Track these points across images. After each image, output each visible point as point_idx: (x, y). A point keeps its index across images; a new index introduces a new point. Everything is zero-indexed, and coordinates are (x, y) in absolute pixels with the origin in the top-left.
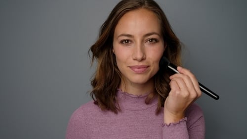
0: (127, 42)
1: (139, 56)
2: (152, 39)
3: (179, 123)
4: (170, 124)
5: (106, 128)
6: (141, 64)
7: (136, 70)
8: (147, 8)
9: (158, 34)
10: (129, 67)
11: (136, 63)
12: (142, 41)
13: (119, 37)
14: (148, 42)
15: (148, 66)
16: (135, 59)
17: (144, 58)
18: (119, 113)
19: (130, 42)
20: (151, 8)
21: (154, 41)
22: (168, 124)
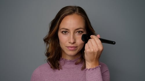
0: (65, 32)
1: (72, 41)
2: (80, 31)
3: (95, 68)
4: (90, 69)
5: (52, 79)
6: (73, 45)
7: (70, 48)
8: (77, 14)
9: (83, 29)
10: (67, 47)
11: (70, 45)
12: (74, 33)
13: (61, 29)
14: (78, 33)
15: (76, 47)
16: (69, 43)
17: (75, 42)
18: (61, 70)
19: (67, 33)
20: (80, 14)
21: (81, 32)
22: (89, 69)
